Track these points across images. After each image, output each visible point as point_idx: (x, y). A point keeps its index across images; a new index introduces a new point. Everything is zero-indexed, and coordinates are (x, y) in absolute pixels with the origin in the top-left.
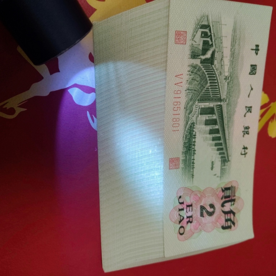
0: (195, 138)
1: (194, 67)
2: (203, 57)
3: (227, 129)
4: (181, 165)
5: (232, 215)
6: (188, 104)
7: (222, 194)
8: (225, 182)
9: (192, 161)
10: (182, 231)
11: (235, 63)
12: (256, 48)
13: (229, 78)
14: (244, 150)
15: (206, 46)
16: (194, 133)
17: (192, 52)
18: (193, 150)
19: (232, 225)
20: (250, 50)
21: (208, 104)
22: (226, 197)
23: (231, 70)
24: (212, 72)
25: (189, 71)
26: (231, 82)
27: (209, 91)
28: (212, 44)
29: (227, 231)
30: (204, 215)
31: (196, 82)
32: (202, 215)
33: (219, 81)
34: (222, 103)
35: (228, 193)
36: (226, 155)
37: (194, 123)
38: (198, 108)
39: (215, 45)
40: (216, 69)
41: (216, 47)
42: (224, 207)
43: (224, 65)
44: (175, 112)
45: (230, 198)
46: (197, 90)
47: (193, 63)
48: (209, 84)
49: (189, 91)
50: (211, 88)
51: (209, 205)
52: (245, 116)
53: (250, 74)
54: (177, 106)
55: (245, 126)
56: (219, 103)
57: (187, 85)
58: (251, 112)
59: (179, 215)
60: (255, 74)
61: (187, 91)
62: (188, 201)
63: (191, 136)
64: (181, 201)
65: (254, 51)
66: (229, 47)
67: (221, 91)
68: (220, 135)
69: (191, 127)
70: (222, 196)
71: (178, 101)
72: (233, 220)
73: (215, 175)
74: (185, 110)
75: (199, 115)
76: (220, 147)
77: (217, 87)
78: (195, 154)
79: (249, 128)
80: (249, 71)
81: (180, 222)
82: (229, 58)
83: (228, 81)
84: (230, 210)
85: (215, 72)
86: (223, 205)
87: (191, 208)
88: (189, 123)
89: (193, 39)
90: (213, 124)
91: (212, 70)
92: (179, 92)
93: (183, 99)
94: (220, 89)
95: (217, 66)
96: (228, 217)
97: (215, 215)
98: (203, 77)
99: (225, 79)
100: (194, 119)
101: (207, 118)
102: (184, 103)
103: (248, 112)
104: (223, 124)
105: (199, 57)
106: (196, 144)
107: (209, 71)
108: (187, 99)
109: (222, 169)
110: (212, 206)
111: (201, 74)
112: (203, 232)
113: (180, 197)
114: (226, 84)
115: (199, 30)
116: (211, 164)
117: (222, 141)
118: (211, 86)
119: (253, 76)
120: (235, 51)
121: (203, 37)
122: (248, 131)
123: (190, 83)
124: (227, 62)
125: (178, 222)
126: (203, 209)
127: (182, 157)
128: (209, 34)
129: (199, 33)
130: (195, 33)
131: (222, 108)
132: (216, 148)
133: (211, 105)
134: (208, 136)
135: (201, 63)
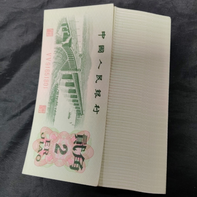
0: (58, 94)
1: (58, 49)
2: (64, 43)
3: (82, 90)
4: (47, 111)
5: (81, 158)
7: (75, 139)
8: (79, 130)
9: (55, 110)
10: (38, 158)
11: (86, 45)
12: (103, 34)
13: (83, 55)
14: (96, 108)
15: (66, 36)
16: (58, 91)
17: (57, 40)
18: (56, 102)
19: (80, 168)
20: (98, 35)
21: (67, 72)
22: (78, 143)
23: (84, 50)
24: (71, 51)
25: (55, 51)
26: (84, 58)
27: (68, 63)
28: (70, 35)
29: (74, 171)
30: (58, 152)
31: (59, 58)
32: (56, 151)
33: (75, 58)
34: (78, 72)
35: (80, 140)
36: (81, 109)
37: (58, 84)
38: (61, 74)
39: (72, 35)
40: (73, 50)
41: (72, 36)
42: (75, 150)
43: (78, 47)
44: (46, 76)
45: (82, 145)
46: (60, 63)
47: (57, 47)
48: (68, 59)
49: (55, 64)
50: (70, 62)
51: (63, 145)
52: (96, 82)
53: (98, 52)
54: (47, 72)
55: (97, 90)
56: (76, 72)
57: (54, 60)
58: (101, 80)
59: (39, 146)
60: (103, 52)
61: (54, 64)
62: (48, 137)
63: (55, 92)
64: (43, 136)
65: (102, 36)
66: (82, 35)
67: (77, 64)
68: (77, 94)
69: (56, 86)
70: (74, 141)
71: (48, 69)
72: (81, 164)
73: (71, 123)
74: (52, 75)
75: (62, 79)
76: (77, 103)
77: (74, 61)
78: (57, 105)
79: (100, 91)
80: (98, 50)
81: (39, 151)
82: (82, 42)
83: (81, 57)
84: (80, 154)
85: (72, 51)
87: (49, 143)
88: (55, 83)
89: (57, 33)
90: (72, 86)
91: (70, 51)
92: (48, 64)
93: (51, 69)
94: (76, 62)
95: (73, 48)
96: (78, 160)
97: (66, 155)
98: (64, 55)
99: (79, 56)
100: (58, 81)
101: (67, 82)
102: (52, 71)
104: (79, 86)
105: (61, 43)
106: (58, 98)
107: (68, 51)
108: (53, 68)
109: (76, 120)
110: (65, 146)
111: (62, 53)
113: (43, 133)
114: (81, 59)
115: (61, 27)
116: (68, 114)
117: (78, 99)
118: (69, 60)
120: (86, 38)
121: (63, 31)
122: (100, 94)
123: (56, 59)
124: (80, 45)
125: (37, 151)
126: (58, 147)
127: (48, 106)
128: (67, 28)
129: (61, 29)
130: (58, 29)
131: (78, 75)
132: (73, 103)
133: (70, 73)
134: (68, 94)
135: (62, 46)
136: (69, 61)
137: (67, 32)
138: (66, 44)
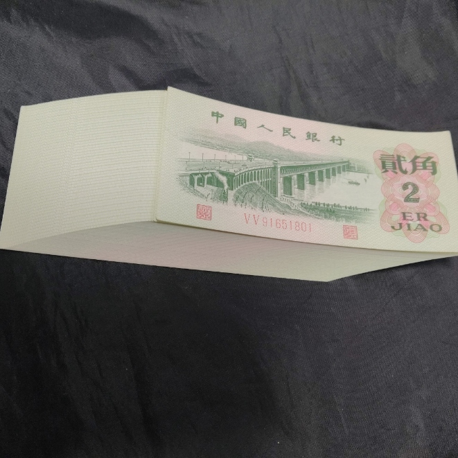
0: (319, 203)
1: (237, 199)
2: (226, 187)
3: (309, 162)
4: (353, 223)
5: (417, 161)
6: (279, 209)
7: (390, 173)
8: (375, 168)
9: (348, 209)
10: (436, 228)
11: (233, 146)
12: (215, 116)
13: (250, 154)
14: (335, 141)
15: (213, 181)
16: (313, 204)
17: (220, 200)
18: (334, 207)
19: (432, 160)
21: (279, 184)
22: (395, 168)
23: (241, 151)
24: (242, 175)
25: (242, 205)
26: (254, 152)
27: (264, 182)
28: (212, 173)
29: (438, 168)
30: (417, 198)
31: (254, 198)
32: (417, 200)
33: (253, 168)
34: (279, 166)
35: (389, 165)
36: (341, 165)
37: (301, 203)
38: (284, 197)
39: (212, 169)
40: (240, 170)
41: (214, 169)
42: (407, 170)
43: (235, 160)
44: (288, 227)
45: (396, 162)
46: (262, 198)
47: (233, 200)
48: (257, 182)
49: (264, 207)
50: (261, 179)
51: (404, 190)
52: (294, 138)
53: (245, 128)
54: (281, 224)
55: (307, 138)
56: (279, 170)
57: (257, 210)
58: (290, 129)
59: (415, 230)
60: (246, 121)
61: (264, 209)
62: (397, 218)
63: (316, 209)
64: (397, 226)
65: (219, 118)
66: (215, 151)
67: (264, 167)
68: (316, 171)
69: (306, 208)
70: (393, 173)
71: (275, 222)
72: (425, 159)
73: (366, 180)
75: (293, 196)
76: (331, 171)
77: (260, 171)
78: (339, 204)
79: (308, 133)
80: (241, 127)
81: (425, 230)
82: (227, 153)
83: (253, 157)
84: (411, 163)
86: (405, 172)
87: (407, 215)
88: (301, 210)
89: (206, 198)
90: (303, 179)
92: (265, 221)
93: (274, 215)
94: (262, 167)
95: (236, 169)
96: (420, 166)
97: (418, 183)
98: (249, 189)
99: (251, 161)
100: (296, 203)
101: (296, 186)
102: (278, 214)
103: (289, 133)
105: (226, 191)
108: (273, 211)
109: (359, 171)
110: (405, 187)
111: (245, 191)
112: (439, 200)
113: (393, 227)
114: (256, 159)
115: (195, 188)
116: (352, 185)
117: (324, 169)
118: (258, 179)
119: (247, 123)
120: (220, 144)
121: (204, 184)
122: (313, 134)
123: (255, 205)
124: (231, 156)
125: (425, 232)
126: (408, 198)
127: (343, 223)
128: (200, 176)
130: (199, 194)
131: (284, 167)
132: (332, 177)
133: (280, 180)
134: (317, 186)
135: (232, 190)
136: (260, 181)
137: (206, 177)
138: (228, 182)
